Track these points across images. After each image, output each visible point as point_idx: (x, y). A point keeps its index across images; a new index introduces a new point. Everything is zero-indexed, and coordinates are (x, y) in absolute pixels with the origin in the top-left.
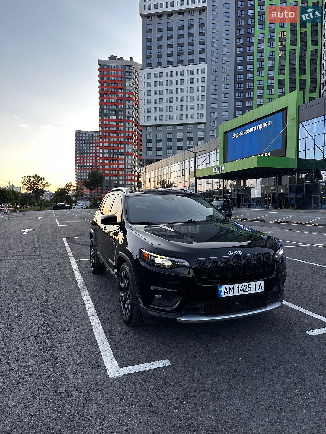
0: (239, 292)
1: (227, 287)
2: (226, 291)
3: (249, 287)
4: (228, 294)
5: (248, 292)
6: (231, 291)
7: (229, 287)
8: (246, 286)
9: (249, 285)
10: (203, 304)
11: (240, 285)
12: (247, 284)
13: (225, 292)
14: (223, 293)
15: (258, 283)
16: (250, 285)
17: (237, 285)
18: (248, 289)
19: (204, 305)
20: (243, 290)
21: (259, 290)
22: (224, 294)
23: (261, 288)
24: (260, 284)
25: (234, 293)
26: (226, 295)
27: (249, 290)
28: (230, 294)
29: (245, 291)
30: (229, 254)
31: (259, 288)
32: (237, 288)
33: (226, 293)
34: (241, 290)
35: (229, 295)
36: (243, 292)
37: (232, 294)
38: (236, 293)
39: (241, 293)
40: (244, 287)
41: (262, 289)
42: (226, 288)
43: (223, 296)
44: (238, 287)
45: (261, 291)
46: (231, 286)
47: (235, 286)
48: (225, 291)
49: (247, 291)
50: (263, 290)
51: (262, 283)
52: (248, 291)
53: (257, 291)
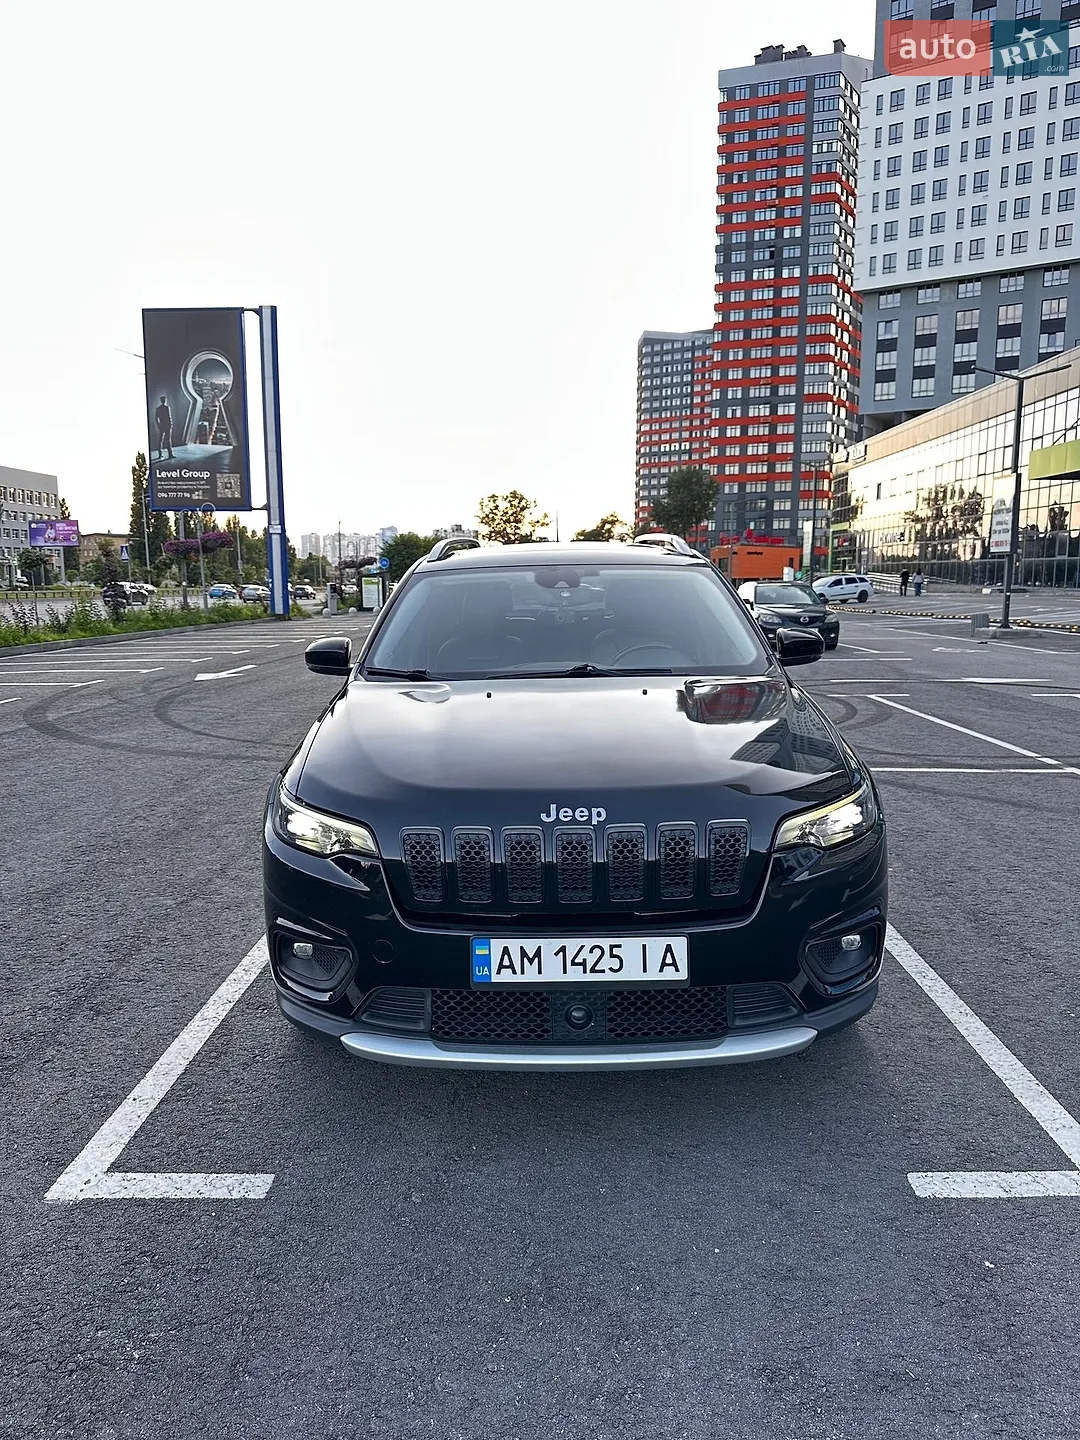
0: (565, 972)
1: (514, 945)
2: (506, 962)
3: (612, 956)
4: (514, 972)
5: (609, 977)
6: (531, 961)
7: (521, 947)
8: (597, 952)
9: (612, 947)
10: (429, 1000)
11: (572, 944)
12: (605, 943)
13: (501, 966)
14: (495, 966)
15: (656, 945)
16: (619, 946)
17: (558, 943)
18: (607, 963)
19: (434, 1002)
20: (584, 964)
21: (661, 970)
22: (498, 972)
23: (674, 964)
24: (669, 949)
25: (540, 972)
26: (506, 976)
27: (611, 969)
28: (523, 973)
29: (593, 970)
30: (543, 816)
31: (664, 964)
32: (556, 954)
33: (506, 967)
34: (573, 963)
35: (519, 978)
36: (585, 972)
37: (531, 975)
38: (552, 972)
39: (575, 975)
40: (591, 951)
41: (677, 970)
42: (506, 951)
43: (495, 979)
44: (563, 949)
45: (669, 974)
46: (531, 945)
47: (549, 945)
48: (502, 959)
49: (603, 971)
50: (683, 974)
51: (680, 945)
52: (607, 971)
53: (653, 975)
